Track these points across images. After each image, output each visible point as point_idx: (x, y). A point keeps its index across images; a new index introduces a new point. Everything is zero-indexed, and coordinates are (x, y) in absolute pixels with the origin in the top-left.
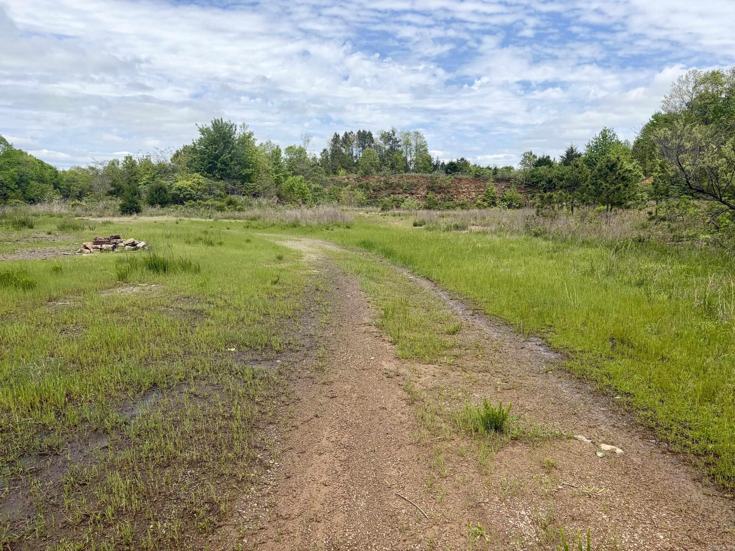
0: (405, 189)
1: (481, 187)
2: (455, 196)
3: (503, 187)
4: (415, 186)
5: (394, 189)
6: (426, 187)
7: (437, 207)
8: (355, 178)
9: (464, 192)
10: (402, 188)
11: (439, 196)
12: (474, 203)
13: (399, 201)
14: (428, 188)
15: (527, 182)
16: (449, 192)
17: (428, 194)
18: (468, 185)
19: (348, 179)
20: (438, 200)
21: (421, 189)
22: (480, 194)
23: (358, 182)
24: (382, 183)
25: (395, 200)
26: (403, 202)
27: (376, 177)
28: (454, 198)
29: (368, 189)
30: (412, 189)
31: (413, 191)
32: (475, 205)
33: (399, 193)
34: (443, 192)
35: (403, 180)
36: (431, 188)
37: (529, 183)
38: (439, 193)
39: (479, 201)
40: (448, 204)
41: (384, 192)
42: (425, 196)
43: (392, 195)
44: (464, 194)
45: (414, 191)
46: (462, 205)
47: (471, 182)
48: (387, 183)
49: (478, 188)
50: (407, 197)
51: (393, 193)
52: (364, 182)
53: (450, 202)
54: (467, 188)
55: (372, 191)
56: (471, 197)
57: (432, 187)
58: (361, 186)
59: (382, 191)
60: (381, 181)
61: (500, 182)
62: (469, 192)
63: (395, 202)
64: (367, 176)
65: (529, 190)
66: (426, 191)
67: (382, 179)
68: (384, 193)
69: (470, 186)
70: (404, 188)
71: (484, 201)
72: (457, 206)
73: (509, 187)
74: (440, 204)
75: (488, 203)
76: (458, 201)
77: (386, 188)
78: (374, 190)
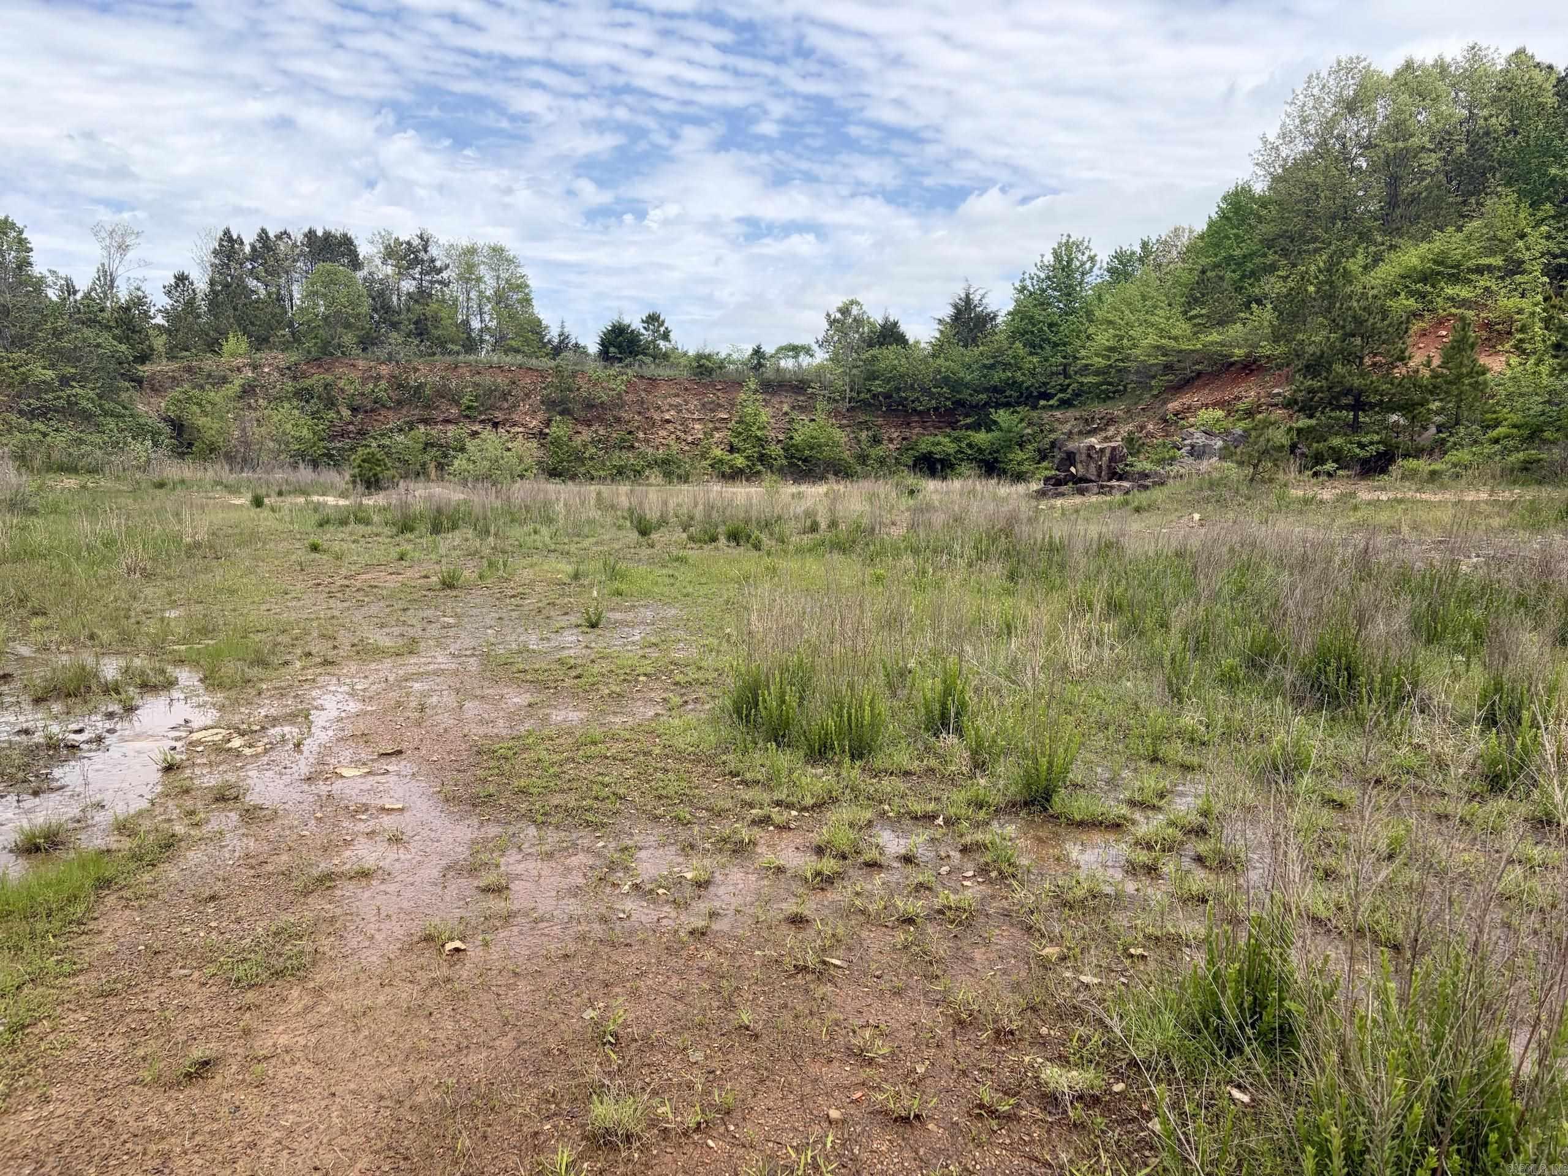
0: (469, 408)
1: (719, 406)
2: (641, 435)
3: (786, 408)
4: (505, 396)
5: (427, 407)
6: (542, 402)
7: (582, 470)
8: (282, 365)
9: (668, 421)
10: (457, 403)
11: (586, 435)
12: (704, 456)
13: (448, 446)
14: (550, 404)
15: (854, 395)
16: (618, 420)
17: (548, 426)
18: (679, 400)
19: (255, 367)
20: (585, 446)
21: (524, 407)
22: (717, 429)
23: (295, 378)
24: (383, 384)
25: (432, 445)
26: (462, 449)
27: (361, 363)
28: (637, 439)
29: (331, 404)
30: (493, 407)
31: (498, 414)
32: (704, 463)
33: (447, 421)
34: (601, 420)
35: (461, 377)
36: (558, 406)
37: (862, 396)
38: (588, 424)
39: (718, 452)
40: (620, 457)
41: (391, 414)
42: (541, 432)
43: (422, 428)
44: (670, 427)
45: (499, 416)
46: (666, 462)
47: (686, 389)
48: (400, 386)
49: (712, 410)
50: (475, 434)
51: (425, 421)
52: (316, 379)
53: (625, 454)
54: (677, 408)
55: (346, 413)
56: (690, 439)
57: (562, 402)
58: (304, 395)
59: (383, 412)
60: (379, 378)
61: (774, 394)
62: (684, 422)
63: (434, 452)
64: (329, 360)
65: (862, 418)
66: (541, 416)
67: (384, 370)
68: (394, 420)
69: (687, 402)
70: (465, 401)
71: (732, 449)
72: (649, 466)
73: (802, 409)
74: (592, 458)
75: (747, 458)
76: (650, 451)
77: (400, 403)
78: (355, 410)
